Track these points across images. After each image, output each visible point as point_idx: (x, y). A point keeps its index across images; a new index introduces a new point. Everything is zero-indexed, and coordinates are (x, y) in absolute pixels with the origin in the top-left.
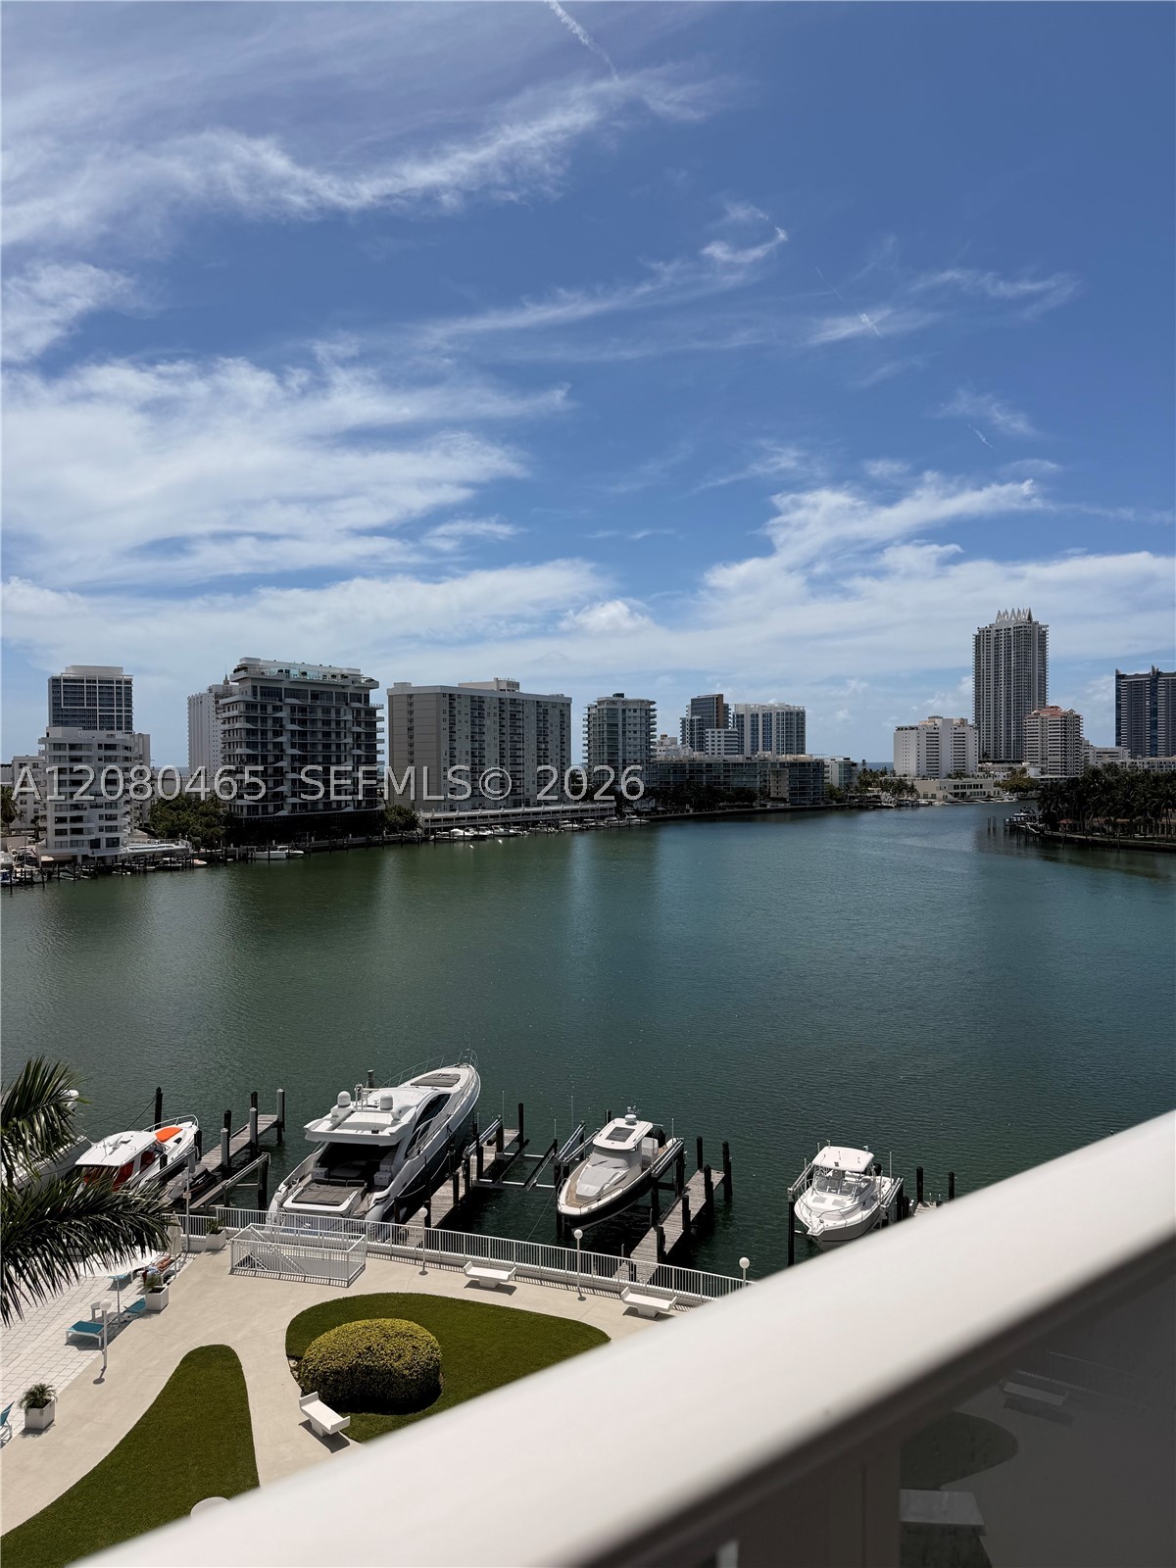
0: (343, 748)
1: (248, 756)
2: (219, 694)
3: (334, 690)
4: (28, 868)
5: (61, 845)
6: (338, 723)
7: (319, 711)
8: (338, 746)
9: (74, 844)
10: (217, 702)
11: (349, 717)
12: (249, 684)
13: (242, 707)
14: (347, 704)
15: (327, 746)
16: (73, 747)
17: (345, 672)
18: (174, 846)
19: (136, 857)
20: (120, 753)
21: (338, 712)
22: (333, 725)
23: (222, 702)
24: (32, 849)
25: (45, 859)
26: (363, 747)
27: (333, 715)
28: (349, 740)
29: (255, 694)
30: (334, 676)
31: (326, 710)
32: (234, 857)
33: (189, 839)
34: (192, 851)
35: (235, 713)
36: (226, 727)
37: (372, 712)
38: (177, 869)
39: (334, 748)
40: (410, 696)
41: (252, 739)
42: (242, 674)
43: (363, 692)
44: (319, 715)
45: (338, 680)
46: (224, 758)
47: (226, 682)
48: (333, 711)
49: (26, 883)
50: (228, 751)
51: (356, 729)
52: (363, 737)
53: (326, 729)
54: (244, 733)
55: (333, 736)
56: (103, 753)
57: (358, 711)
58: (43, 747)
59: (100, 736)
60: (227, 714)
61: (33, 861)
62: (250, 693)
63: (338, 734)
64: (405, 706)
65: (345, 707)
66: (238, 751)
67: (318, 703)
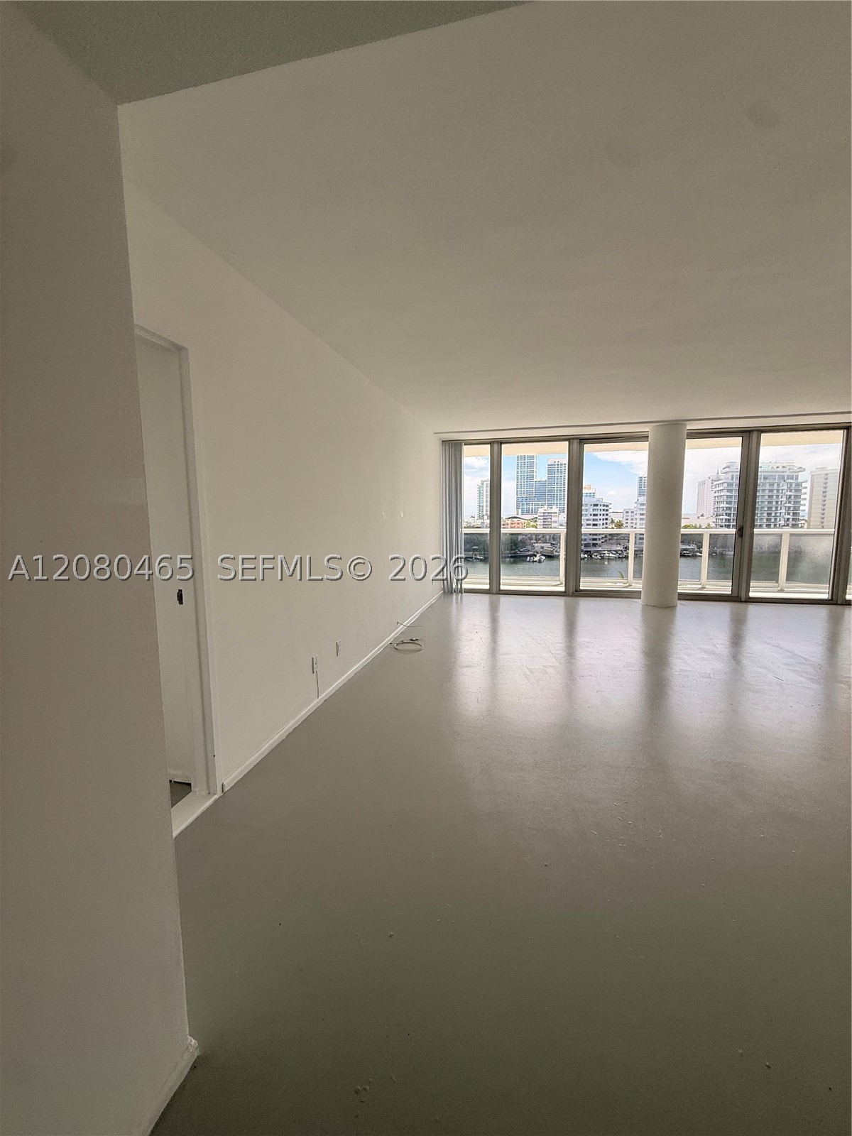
0: (780, 503)
1: (726, 508)
2: (715, 481)
3: (777, 474)
6: (778, 491)
7: (768, 485)
8: (777, 502)
10: (712, 483)
11: (785, 487)
12: (731, 474)
13: (725, 485)
14: (784, 481)
15: (770, 503)
17: (785, 465)
18: (689, 547)
21: (778, 485)
22: (775, 492)
23: (715, 483)
26: (792, 503)
27: (775, 487)
28: (784, 499)
29: (732, 479)
30: (778, 467)
31: (772, 485)
32: (716, 553)
33: (695, 544)
34: (696, 549)
35: (722, 488)
36: (717, 494)
37: (798, 485)
38: (689, 556)
39: (774, 503)
40: (827, 474)
41: (729, 500)
42: (727, 470)
43: (795, 474)
44: (767, 487)
45: (781, 469)
46: (714, 508)
47: (718, 473)
48: (776, 485)
50: (716, 505)
51: (789, 493)
52: (793, 497)
53: (771, 494)
54: (725, 497)
55: (775, 497)
57: (791, 484)
58: (636, 505)
60: (718, 489)
62: (730, 478)
63: (777, 496)
64: (823, 480)
65: (783, 482)
66: (722, 505)
67: (767, 481)
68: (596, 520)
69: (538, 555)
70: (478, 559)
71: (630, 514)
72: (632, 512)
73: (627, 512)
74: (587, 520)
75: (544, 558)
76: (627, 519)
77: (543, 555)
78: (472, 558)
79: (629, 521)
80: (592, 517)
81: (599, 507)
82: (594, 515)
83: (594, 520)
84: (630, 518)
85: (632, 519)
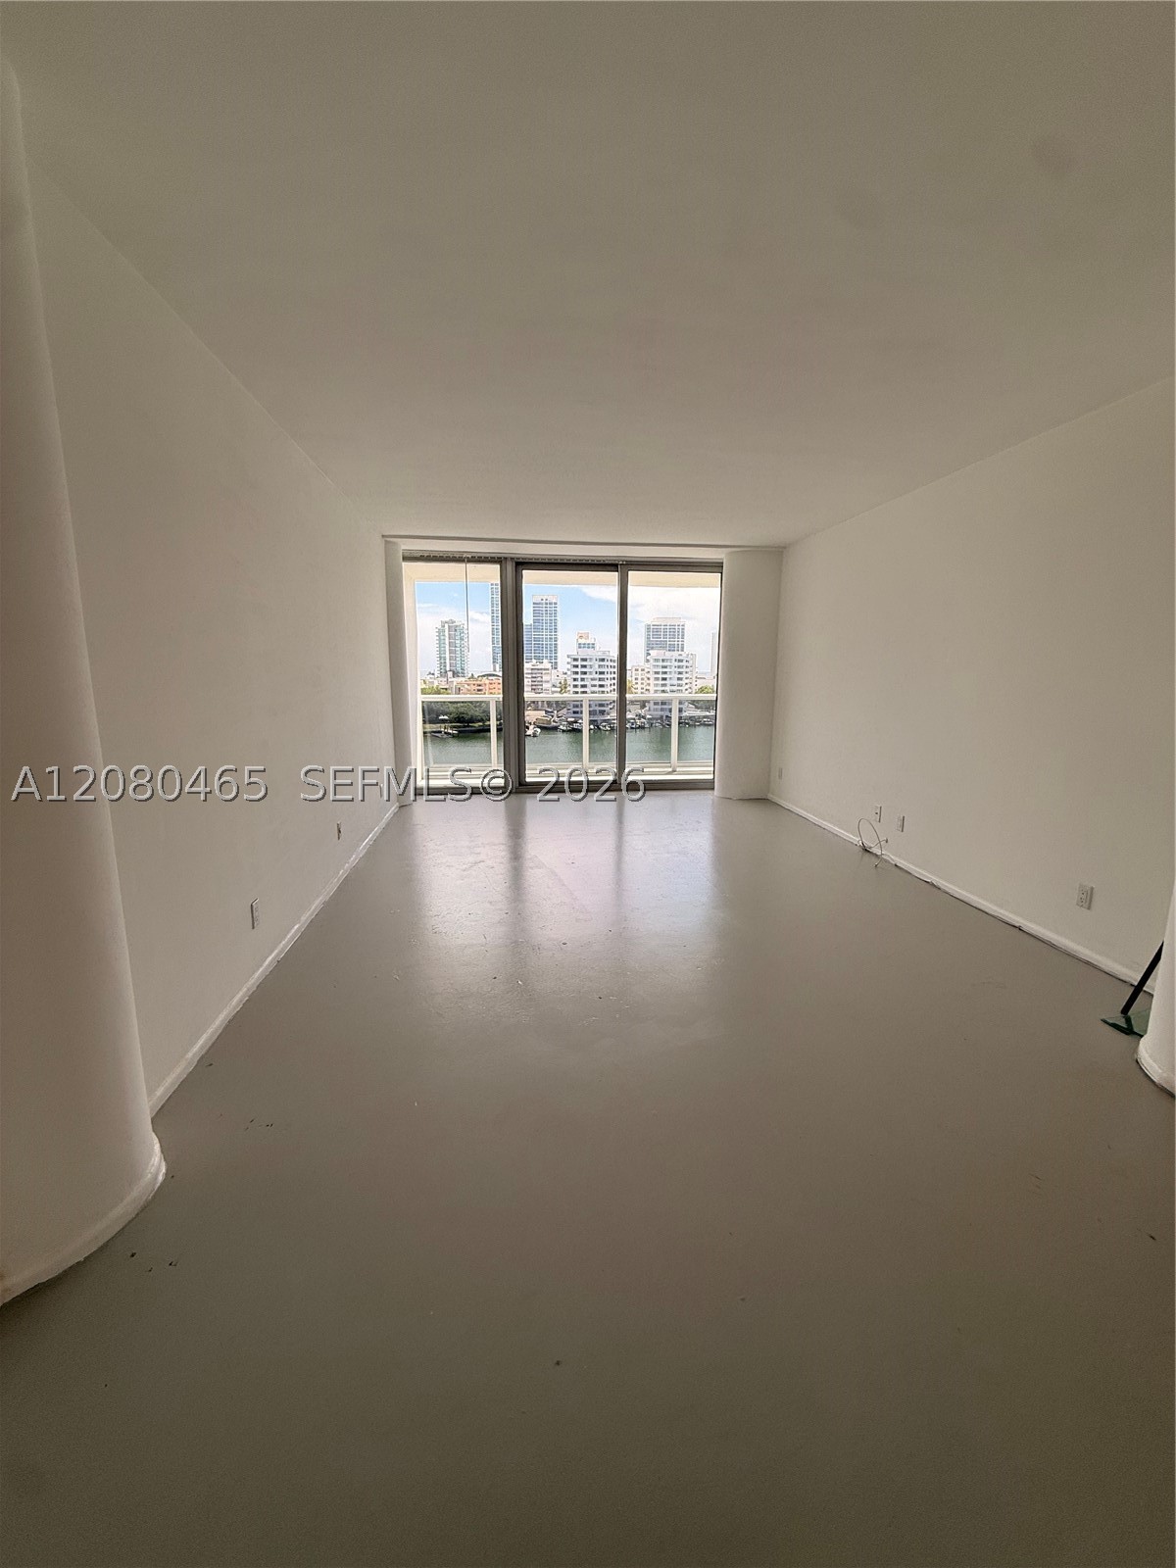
4: (643, 720)
5: (656, 710)
9: (662, 710)
16: (663, 660)
18: (708, 714)
19: (691, 718)
20: (684, 663)
24: (642, 712)
25: (648, 717)
49: (642, 728)
56: (677, 664)
59: (675, 655)
61: (644, 717)
68: (603, 679)
69: (531, 727)
70: (450, 734)
71: (640, 672)
72: (643, 670)
73: (637, 670)
74: (592, 679)
75: (539, 730)
76: (636, 679)
77: (538, 727)
78: (440, 732)
79: (639, 681)
80: (598, 676)
81: (605, 663)
82: (601, 673)
83: (600, 679)
84: (640, 678)
85: (642, 679)
